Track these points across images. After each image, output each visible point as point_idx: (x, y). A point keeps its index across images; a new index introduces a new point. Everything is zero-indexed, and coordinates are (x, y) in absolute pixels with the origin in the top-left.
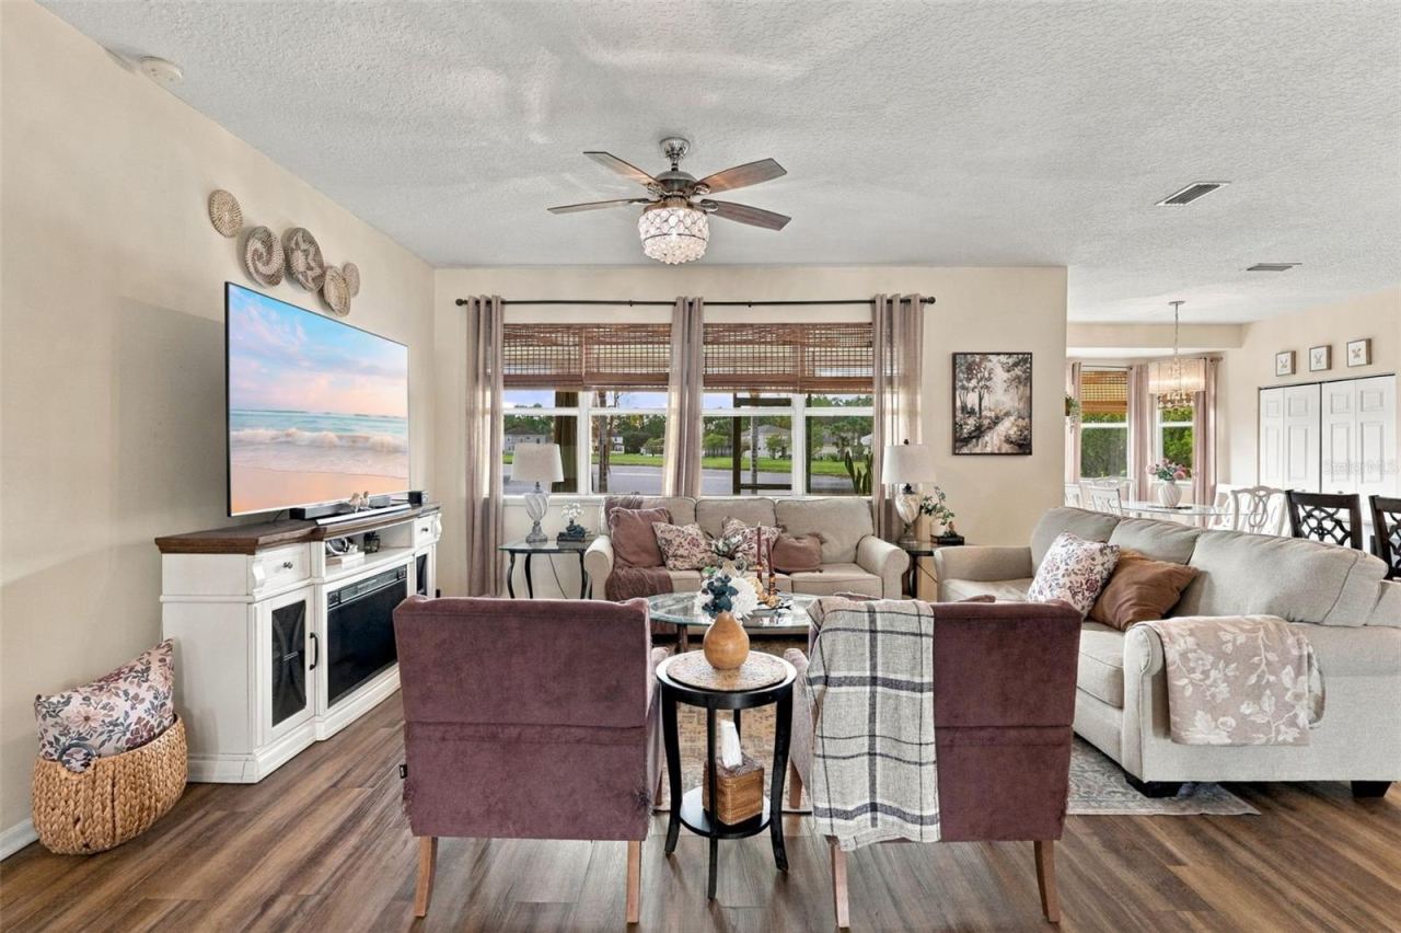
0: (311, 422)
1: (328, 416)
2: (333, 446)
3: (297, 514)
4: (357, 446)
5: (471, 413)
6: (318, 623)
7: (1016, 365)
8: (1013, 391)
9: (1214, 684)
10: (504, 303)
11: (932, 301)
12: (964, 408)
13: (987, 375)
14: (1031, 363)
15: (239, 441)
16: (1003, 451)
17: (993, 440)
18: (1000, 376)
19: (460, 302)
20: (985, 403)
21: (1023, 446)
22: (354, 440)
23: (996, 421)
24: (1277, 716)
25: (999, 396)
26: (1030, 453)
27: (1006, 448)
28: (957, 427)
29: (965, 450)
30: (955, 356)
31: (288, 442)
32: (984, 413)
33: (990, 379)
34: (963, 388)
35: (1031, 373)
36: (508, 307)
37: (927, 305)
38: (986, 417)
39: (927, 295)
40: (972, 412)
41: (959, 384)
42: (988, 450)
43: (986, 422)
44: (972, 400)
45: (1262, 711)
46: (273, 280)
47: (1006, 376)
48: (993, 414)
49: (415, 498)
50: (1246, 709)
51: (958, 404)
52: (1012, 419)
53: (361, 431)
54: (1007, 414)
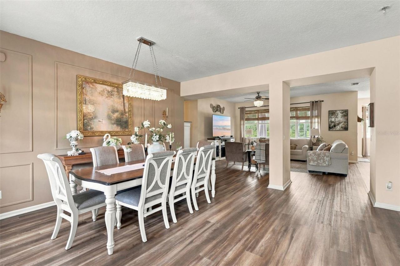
0: (219, 126)
1: (221, 126)
2: (221, 129)
3: (218, 137)
4: (224, 129)
5: (241, 125)
6: (220, 148)
7: (343, 112)
8: (343, 118)
9: (314, 158)
10: (245, 108)
11: (323, 101)
12: (331, 121)
13: (336, 115)
14: (348, 112)
15: (214, 129)
16: (341, 130)
17: (338, 128)
18: (340, 115)
19: (239, 108)
20: (336, 120)
21: (346, 129)
22: (224, 128)
23: (338, 124)
24: (323, 162)
25: (340, 118)
26: (348, 130)
27: (341, 129)
28: (329, 125)
29: (331, 130)
30: (329, 111)
31: (217, 129)
32: (336, 122)
33: (337, 115)
34: (331, 117)
35: (348, 114)
36: (246, 108)
37: (322, 102)
38: (336, 123)
39: (322, 100)
40: (333, 122)
41: (330, 117)
42: (337, 129)
43: (336, 124)
44: (333, 120)
45: (321, 161)
46: (216, 112)
47: (341, 115)
48: (338, 122)
49: (231, 136)
50: (319, 161)
51: (330, 120)
52: (343, 123)
53: (225, 127)
54: (342, 122)
